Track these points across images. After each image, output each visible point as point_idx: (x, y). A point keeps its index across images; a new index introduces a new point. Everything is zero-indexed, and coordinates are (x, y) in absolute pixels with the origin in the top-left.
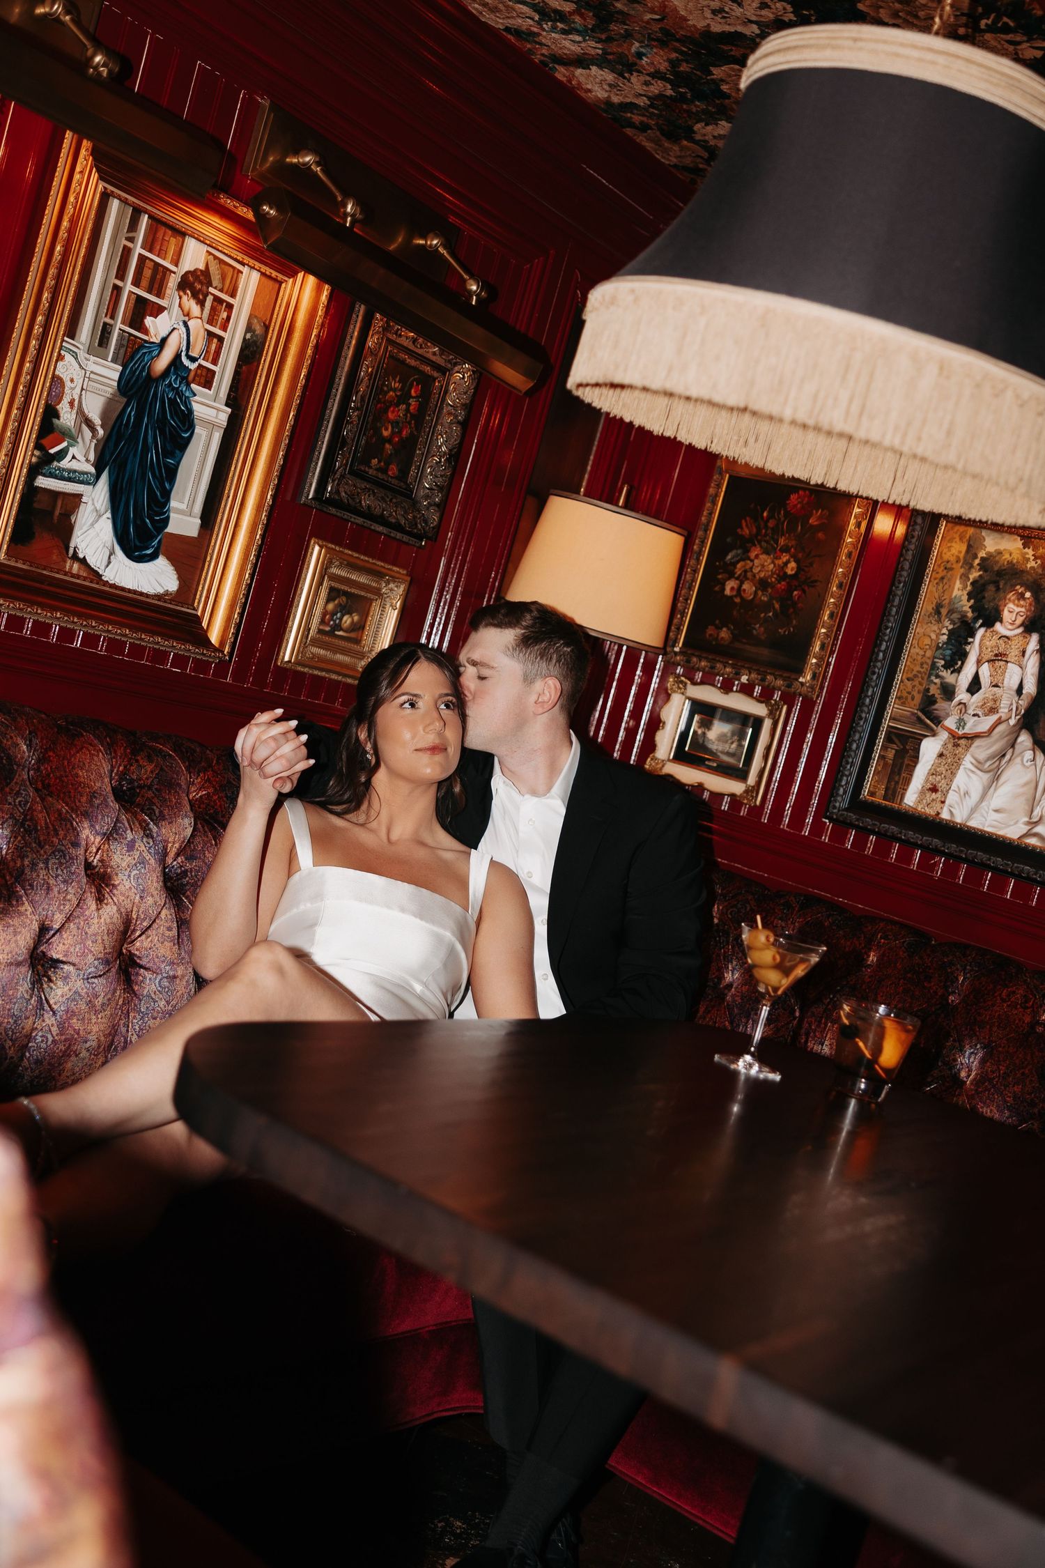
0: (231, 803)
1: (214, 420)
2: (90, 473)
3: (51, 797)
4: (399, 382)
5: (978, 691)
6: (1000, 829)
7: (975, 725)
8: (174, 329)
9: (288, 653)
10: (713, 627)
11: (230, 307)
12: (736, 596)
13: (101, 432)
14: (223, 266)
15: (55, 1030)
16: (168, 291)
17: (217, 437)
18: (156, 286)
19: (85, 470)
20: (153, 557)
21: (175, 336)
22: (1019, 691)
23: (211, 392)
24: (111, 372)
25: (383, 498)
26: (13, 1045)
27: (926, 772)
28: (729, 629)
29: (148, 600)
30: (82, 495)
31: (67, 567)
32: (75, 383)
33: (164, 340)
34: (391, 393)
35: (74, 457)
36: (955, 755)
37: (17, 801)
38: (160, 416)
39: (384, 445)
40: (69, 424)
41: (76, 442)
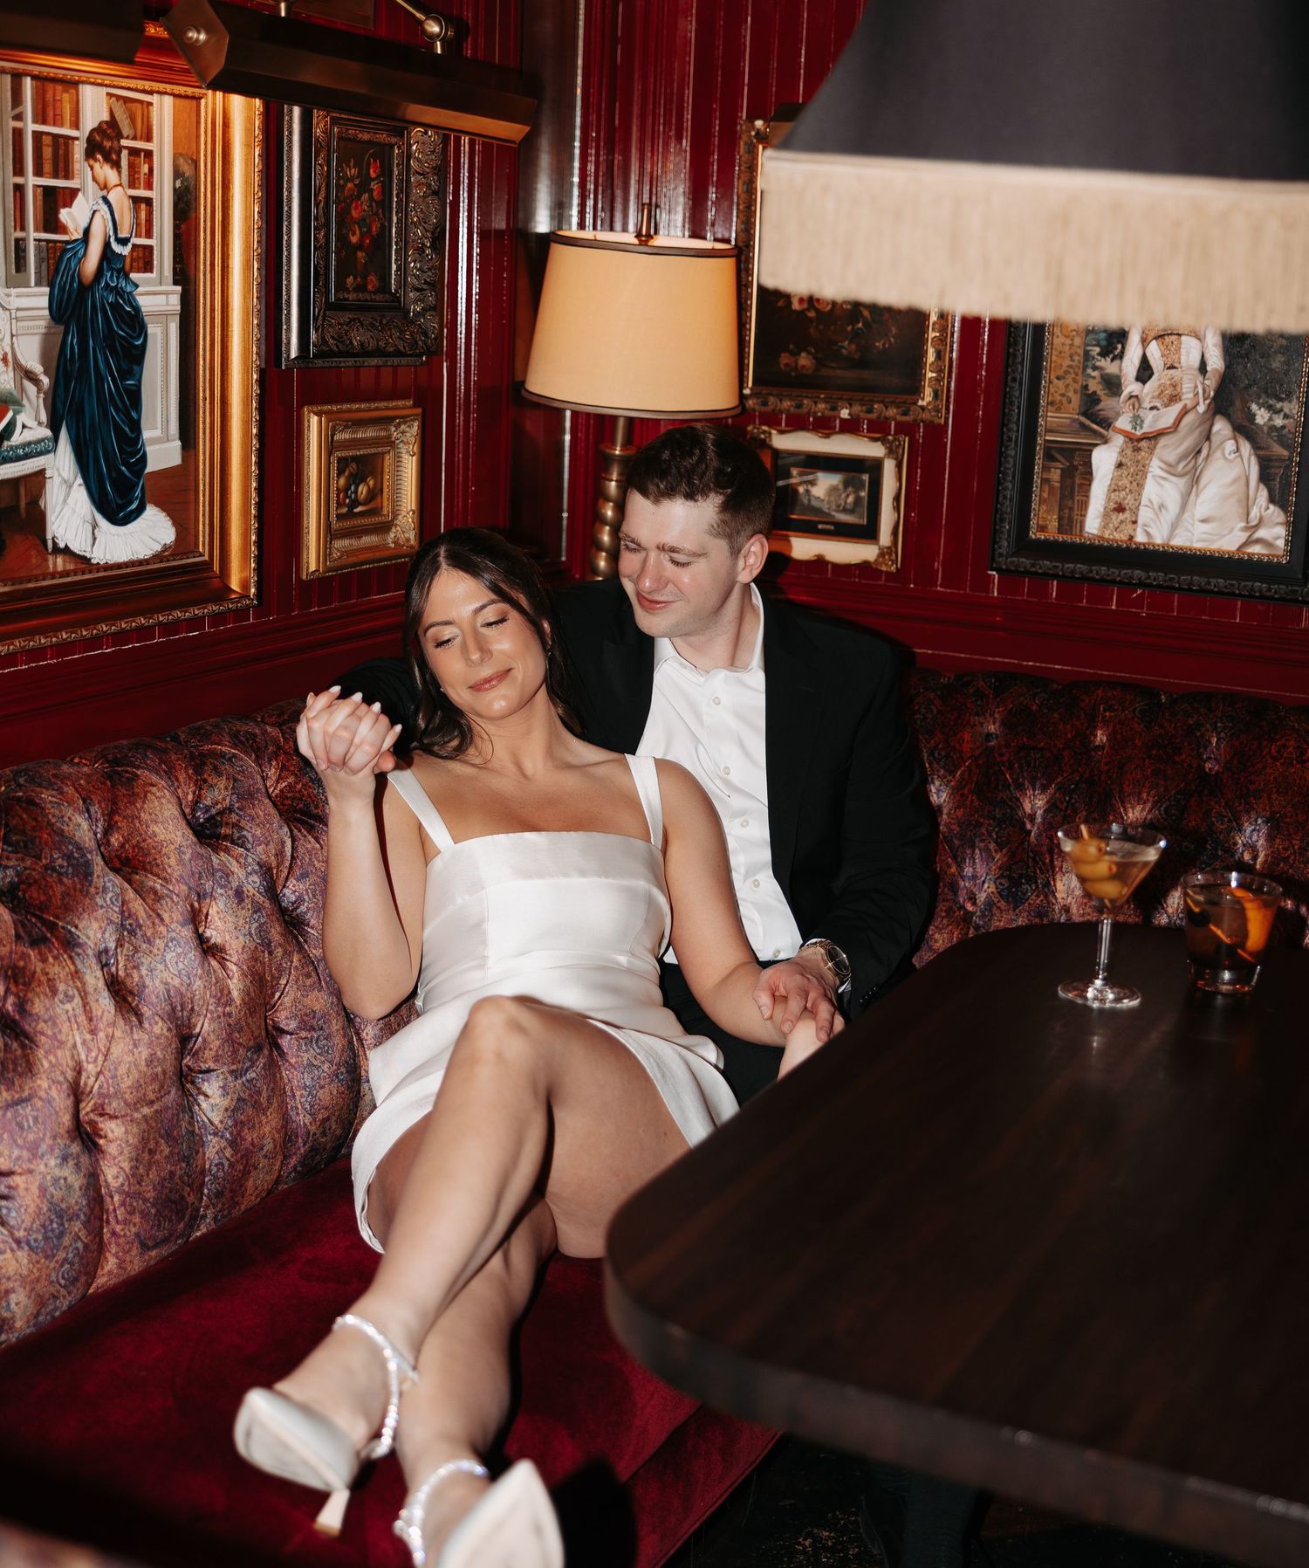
0: (319, 787)
1: (165, 308)
2: (47, 438)
3: (137, 874)
4: (354, 167)
5: (1150, 378)
6: (1213, 542)
7: (1155, 420)
8: (95, 211)
9: (312, 560)
10: (787, 355)
11: (149, 154)
12: (808, 309)
13: (46, 381)
14: (129, 105)
15: (228, 1152)
16: (77, 166)
17: (174, 328)
18: (61, 165)
19: (40, 436)
20: (140, 510)
21: (97, 219)
22: (1203, 368)
23: (154, 275)
24: (36, 299)
25: (372, 325)
26: (192, 1190)
27: (1106, 489)
28: (809, 353)
29: (149, 567)
30: (45, 469)
31: (51, 566)
32: (3, 331)
33: (87, 232)
34: (350, 185)
35: (24, 426)
36: (1138, 461)
37: (108, 900)
38: (106, 331)
39: (356, 253)
41: (22, 406)
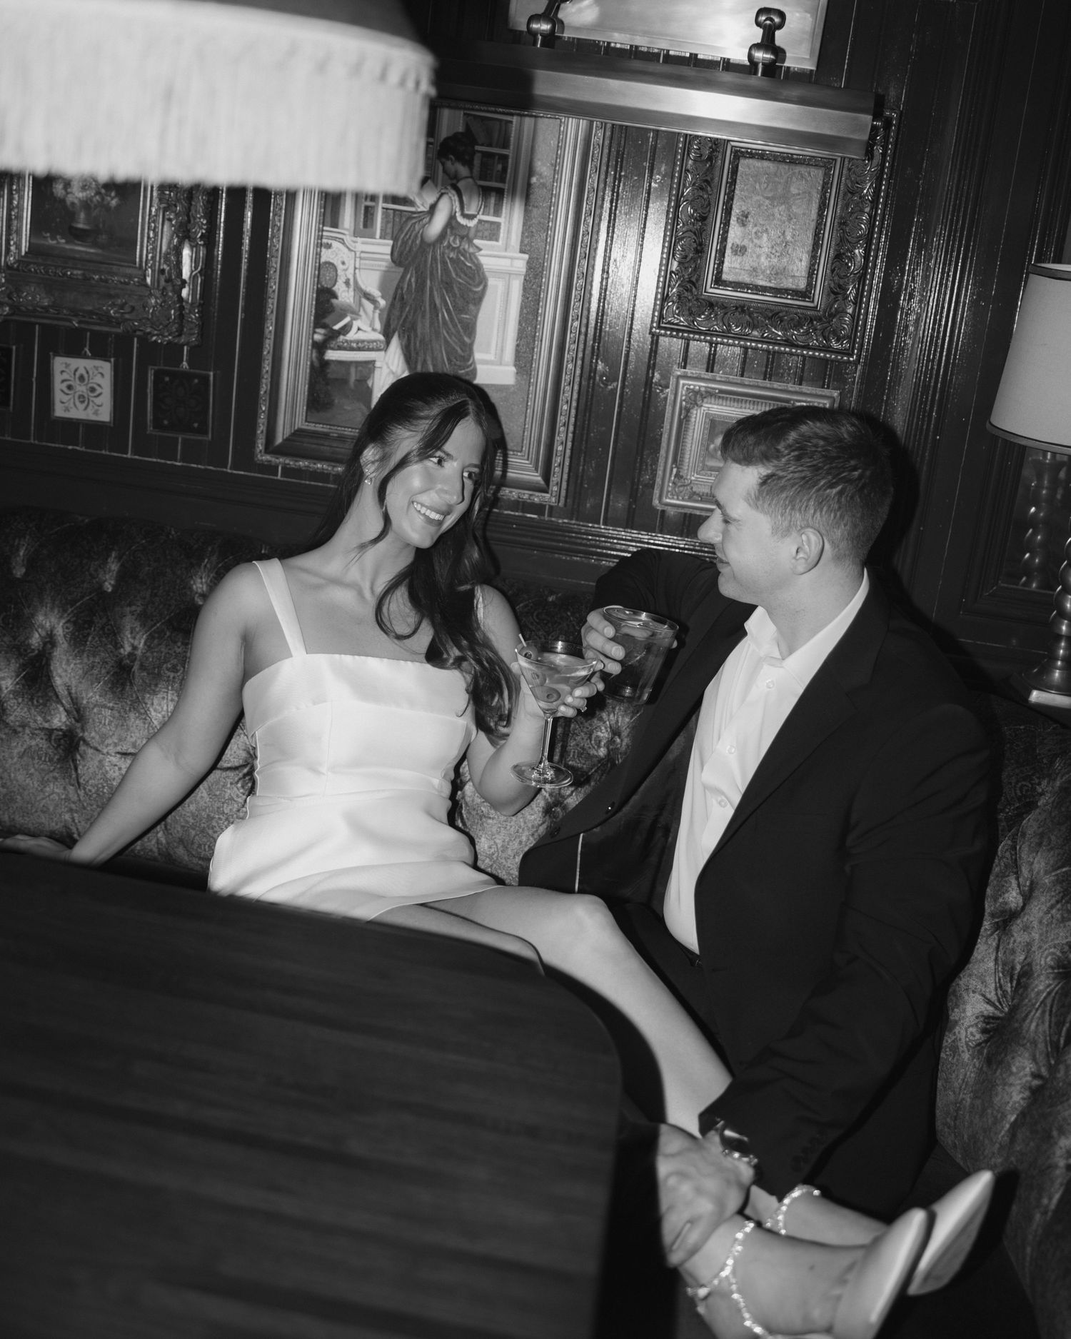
1: (511, 269)
8: (442, 194)
11: (504, 158)
13: (382, 303)
14: (485, 122)
17: (517, 284)
21: (445, 198)
23: (500, 243)
24: (382, 248)
30: (376, 359)
32: (347, 264)
33: (432, 207)
35: (359, 329)
40: (348, 301)
41: (360, 316)
